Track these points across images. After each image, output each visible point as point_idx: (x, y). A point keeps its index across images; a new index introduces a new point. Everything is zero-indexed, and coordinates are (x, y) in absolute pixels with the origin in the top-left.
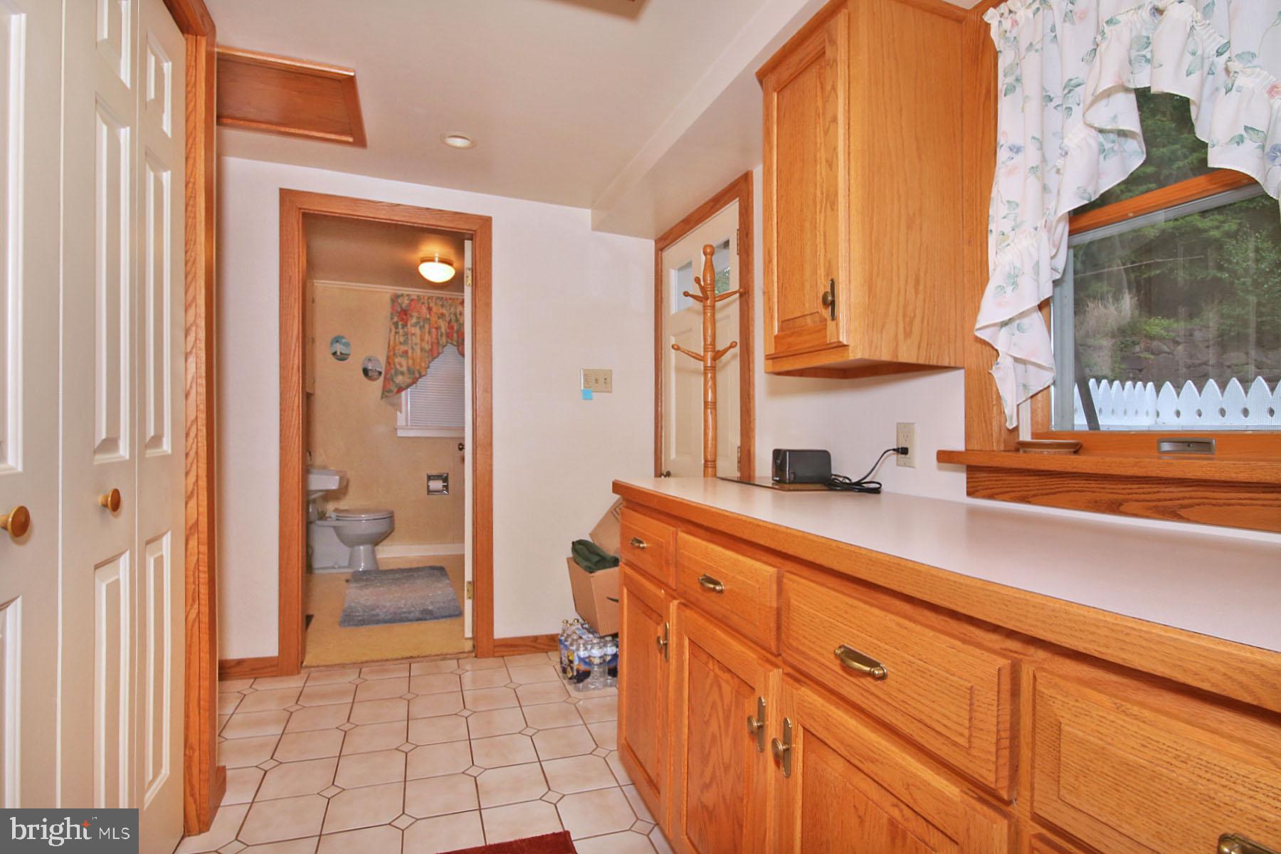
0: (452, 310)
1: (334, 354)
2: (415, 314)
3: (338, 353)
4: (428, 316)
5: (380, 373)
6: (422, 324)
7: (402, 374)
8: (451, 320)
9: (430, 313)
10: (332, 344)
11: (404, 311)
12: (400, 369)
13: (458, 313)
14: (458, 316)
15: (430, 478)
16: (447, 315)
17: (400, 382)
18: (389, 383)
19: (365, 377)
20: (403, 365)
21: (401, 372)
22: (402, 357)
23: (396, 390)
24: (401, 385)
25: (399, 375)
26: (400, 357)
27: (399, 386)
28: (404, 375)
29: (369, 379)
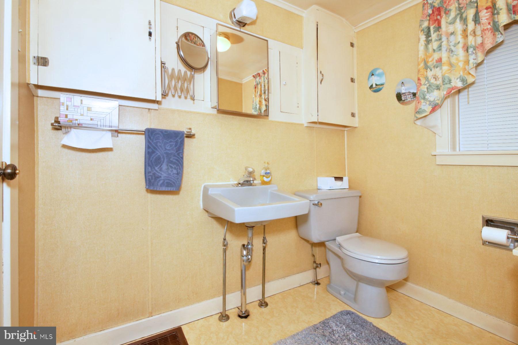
1: (371, 88)
3: (374, 86)
5: (415, 95)
10: (369, 78)
11: (437, 10)
17: (435, 99)
18: (418, 103)
19: (399, 102)
20: (439, 77)
21: (436, 87)
22: (437, 67)
23: (431, 109)
24: (437, 102)
25: (435, 90)
26: (435, 68)
27: (435, 103)
28: (441, 88)
29: (402, 104)
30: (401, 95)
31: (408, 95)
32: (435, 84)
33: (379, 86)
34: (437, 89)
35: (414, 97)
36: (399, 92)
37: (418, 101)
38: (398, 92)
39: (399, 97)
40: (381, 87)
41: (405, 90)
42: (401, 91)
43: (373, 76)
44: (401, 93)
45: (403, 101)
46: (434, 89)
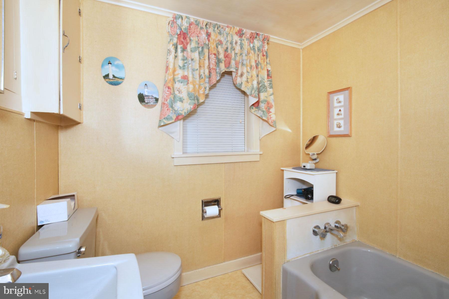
0: (229, 39)
1: (106, 77)
2: (194, 39)
3: (111, 77)
4: (207, 42)
5: (157, 100)
6: (200, 49)
7: (181, 100)
8: (227, 48)
9: (208, 39)
10: (103, 66)
11: (184, 34)
12: (179, 95)
13: (234, 41)
14: (234, 45)
15: (207, 203)
16: (224, 43)
17: (179, 109)
18: (168, 110)
19: (141, 103)
20: (182, 91)
21: (179, 99)
22: (181, 83)
23: (176, 117)
24: (180, 112)
25: (178, 102)
26: (179, 83)
27: (178, 113)
28: (183, 101)
29: (145, 106)
30: (144, 97)
31: (151, 98)
32: (178, 96)
33: (118, 79)
34: (180, 101)
35: (156, 102)
36: (142, 93)
37: (167, 108)
38: (140, 93)
39: (141, 98)
40: (120, 81)
41: (148, 92)
42: (144, 92)
43: (110, 64)
44: (144, 95)
45: (146, 103)
46: (177, 100)
